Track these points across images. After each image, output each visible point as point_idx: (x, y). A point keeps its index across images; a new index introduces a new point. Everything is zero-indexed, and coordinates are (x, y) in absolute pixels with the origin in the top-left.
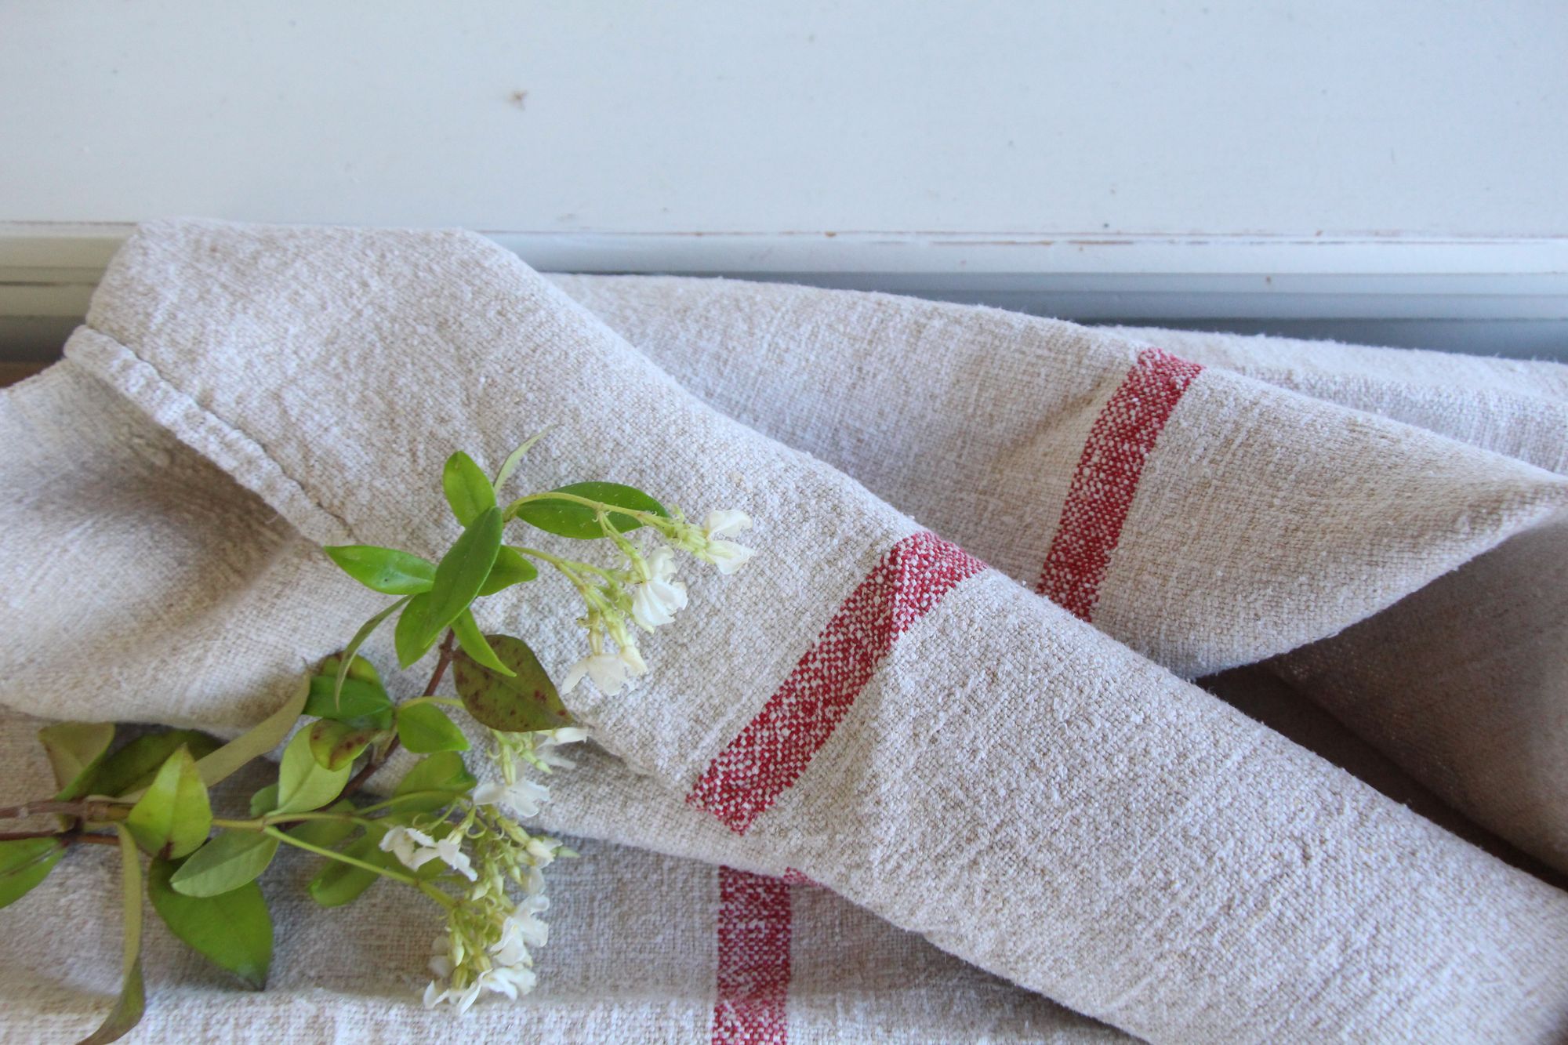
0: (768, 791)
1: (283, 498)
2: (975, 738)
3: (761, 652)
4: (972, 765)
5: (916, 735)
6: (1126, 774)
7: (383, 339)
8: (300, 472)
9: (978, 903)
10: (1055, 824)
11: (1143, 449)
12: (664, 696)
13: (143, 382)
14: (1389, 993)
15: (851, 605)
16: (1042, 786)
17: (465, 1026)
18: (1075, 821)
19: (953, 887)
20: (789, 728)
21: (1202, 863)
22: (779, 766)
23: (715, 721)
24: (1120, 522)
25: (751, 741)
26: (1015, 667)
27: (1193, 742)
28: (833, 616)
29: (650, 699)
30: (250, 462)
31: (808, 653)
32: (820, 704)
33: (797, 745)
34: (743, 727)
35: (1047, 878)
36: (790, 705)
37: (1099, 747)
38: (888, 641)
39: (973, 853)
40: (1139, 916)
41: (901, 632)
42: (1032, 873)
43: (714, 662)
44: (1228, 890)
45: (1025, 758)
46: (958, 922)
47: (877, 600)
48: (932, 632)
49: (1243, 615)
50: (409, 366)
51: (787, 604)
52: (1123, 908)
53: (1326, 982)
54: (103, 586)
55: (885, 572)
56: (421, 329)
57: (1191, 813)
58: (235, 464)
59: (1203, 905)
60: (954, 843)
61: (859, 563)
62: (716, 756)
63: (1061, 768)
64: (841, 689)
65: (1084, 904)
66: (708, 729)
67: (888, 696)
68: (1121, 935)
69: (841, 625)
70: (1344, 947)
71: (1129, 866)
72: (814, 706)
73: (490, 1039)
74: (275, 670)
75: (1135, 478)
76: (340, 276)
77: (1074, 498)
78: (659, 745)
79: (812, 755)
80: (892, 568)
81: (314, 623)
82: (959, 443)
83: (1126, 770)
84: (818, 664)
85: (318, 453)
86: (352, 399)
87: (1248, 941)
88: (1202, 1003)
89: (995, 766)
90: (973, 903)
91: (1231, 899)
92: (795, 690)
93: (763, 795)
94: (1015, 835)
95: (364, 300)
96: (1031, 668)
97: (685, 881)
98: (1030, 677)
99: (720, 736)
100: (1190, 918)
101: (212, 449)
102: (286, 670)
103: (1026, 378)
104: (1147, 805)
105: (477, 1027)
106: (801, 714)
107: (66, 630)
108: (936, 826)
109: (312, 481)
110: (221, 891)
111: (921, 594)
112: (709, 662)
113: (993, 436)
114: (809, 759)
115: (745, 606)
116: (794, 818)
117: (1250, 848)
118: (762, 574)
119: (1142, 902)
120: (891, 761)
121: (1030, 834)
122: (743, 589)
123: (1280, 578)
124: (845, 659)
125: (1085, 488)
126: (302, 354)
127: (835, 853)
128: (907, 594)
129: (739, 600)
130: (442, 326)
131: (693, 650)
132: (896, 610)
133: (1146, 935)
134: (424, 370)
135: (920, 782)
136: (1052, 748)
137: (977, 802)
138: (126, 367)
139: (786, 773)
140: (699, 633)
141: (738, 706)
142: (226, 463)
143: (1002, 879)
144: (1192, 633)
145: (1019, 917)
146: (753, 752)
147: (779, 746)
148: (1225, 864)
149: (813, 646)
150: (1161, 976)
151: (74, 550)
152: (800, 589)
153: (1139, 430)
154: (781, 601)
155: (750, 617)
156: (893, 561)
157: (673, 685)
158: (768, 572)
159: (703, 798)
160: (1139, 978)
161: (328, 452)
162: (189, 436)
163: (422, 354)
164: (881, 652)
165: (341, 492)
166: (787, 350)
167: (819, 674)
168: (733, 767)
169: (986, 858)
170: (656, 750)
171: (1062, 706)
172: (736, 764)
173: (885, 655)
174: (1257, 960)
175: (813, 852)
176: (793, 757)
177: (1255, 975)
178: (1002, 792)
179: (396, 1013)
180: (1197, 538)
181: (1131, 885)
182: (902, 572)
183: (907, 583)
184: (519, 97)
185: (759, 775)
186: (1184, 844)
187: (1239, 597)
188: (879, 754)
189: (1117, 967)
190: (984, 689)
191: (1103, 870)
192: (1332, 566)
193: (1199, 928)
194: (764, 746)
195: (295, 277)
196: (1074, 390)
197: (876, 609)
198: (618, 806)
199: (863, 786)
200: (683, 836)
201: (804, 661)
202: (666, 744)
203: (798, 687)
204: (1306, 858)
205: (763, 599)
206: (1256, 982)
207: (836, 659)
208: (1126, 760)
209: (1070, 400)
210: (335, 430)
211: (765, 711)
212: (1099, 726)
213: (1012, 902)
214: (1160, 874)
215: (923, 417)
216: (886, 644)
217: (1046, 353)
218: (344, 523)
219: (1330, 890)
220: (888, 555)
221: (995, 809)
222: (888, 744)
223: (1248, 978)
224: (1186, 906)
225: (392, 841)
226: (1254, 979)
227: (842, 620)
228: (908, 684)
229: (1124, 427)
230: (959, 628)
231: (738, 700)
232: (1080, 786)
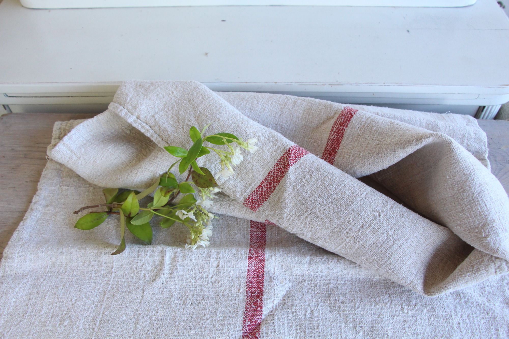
0: (261, 202)
1: (155, 138)
2: (307, 189)
3: (260, 171)
4: (306, 195)
5: (294, 189)
6: (340, 197)
7: (177, 104)
8: (158, 132)
9: (307, 226)
10: (325, 208)
11: (345, 128)
12: (238, 181)
13: (125, 113)
14: (397, 245)
15: (280, 161)
16: (322, 200)
17: (194, 253)
18: (329, 207)
19: (302, 223)
20: (266, 188)
21: (357, 216)
22: (263, 197)
24: (340, 144)
25: (257, 191)
26: (316, 174)
27: (355, 190)
28: (276, 163)
29: (235, 182)
30: (147, 131)
32: (273, 183)
33: (267, 192)
34: (256, 188)
35: (323, 220)
36: (266, 183)
37: (334, 191)
39: (307, 215)
40: (343, 228)
41: (291, 166)
42: (319, 219)
44: (363, 222)
45: (318, 194)
46: (303, 231)
47: (285, 159)
48: (298, 166)
49: (366, 163)
50: (182, 109)
52: (339, 227)
53: (384, 242)
54: (116, 158)
55: (287, 153)
56: (185, 102)
57: (355, 206)
58: (144, 131)
59: (357, 226)
60: (302, 213)
61: (281, 152)
62: (250, 194)
63: (326, 196)
64: (277, 179)
65: (331, 226)
66: (248, 188)
67: (288, 180)
68: (339, 233)
69: (278, 165)
70: (387, 235)
71: (341, 217)
72: (271, 183)
73: (200, 255)
74: (153, 176)
75: (343, 134)
76: (167, 91)
77: (329, 139)
78: (237, 192)
81: (161, 166)
82: (304, 127)
84: (272, 174)
85: (162, 128)
86: (170, 117)
87: (367, 233)
88: (356, 248)
89: (311, 196)
91: (363, 224)
94: (316, 211)
95: (172, 96)
96: (320, 174)
97: (243, 224)
98: (319, 176)
99: (250, 190)
100: (354, 229)
101: (139, 128)
102: (155, 176)
103: (319, 113)
104: (345, 204)
105: (197, 253)
106: (268, 185)
107: (108, 168)
108: (298, 209)
109: (161, 134)
110: (141, 224)
111: (295, 158)
112: (248, 174)
113: (311, 126)
114: (270, 195)
115: (256, 161)
116: (267, 208)
117: (367, 213)
119: (344, 225)
120: (288, 195)
121: (319, 210)
122: (256, 157)
123: (375, 155)
124: (278, 172)
125: (332, 136)
126: (159, 107)
127: (276, 215)
128: (292, 158)
130: (189, 101)
131: (244, 171)
132: (290, 162)
133: (344, 233)
134: (185, 110)
135: (295, 199)
136: (324, 192)
137: (307, 204)
138: (121, 110)
139: (265, 198)
140: (246, 167)
142: (143, 131)
143: (313, 220)
145: (317, 229)
146: (258, 194)
147: (264, 192)
148: (362, 217)
149: (271, 170)
150: (348, 242)
151: (110, 150)
152: (268, 157)
153: (344, 123)
154: (264, 160)
155: (257, 164)
156: (289, 151)
157: (240, 179)
158: (261, 154)
159: (247, 204)
160: (343, 242)
161: (164, 128)
162: (134, 125)
163: (185, 107)
165: (167, 137)
166: (266, 107)
167: (273, 176)
168: (253, 197)
169: (309, 216)
171: (326, 182)
173: (287, 171)
174: (369, 238)
175: (271, 215)
176: (267, 195)
178: (313, 201)
179: (179, 250)
180: (357, 147)
181: (341, 221)
182: (291, 153)
183: (292, 156)
184: (206, 54)
185: (259, 199)
186: (353, 212)
187: (366, 159)
188: (286, 193)
189: (338, 240)
190: (309, 179)
191: (335, 218)
192: (386, 152)
193: (356, 231)
194: (260, 192)
195: (158, 91)
196: (329, 115)
197: (285, 162)
198: (228, 206)
199: (282, 200)
200: (242, 213)
201: (269, 173)
203: (268, 179)
204: (380, 215)
205: (260, 160)
206: (368, 243)
207: (276, 173)
208: (340, 194)
209: (329, 117)
210: (166, 123)
211: (260, 184)
212: (334, 187)
213: (315, 226)
214: (348, 219)
215: (296, 122)
216: (287, 169)
217: (323, 107)
218: (168, 143)
219: (385, 222)
220: (288, 150)
221: (311, 205)
222: (288, 191)
224: (353, 226)
226: (368, 242)
227: (278, 164)
228: (292, 178)
229: (341, 123)
230: (304, 166)
231: (255, 182)
232: (330, 200)
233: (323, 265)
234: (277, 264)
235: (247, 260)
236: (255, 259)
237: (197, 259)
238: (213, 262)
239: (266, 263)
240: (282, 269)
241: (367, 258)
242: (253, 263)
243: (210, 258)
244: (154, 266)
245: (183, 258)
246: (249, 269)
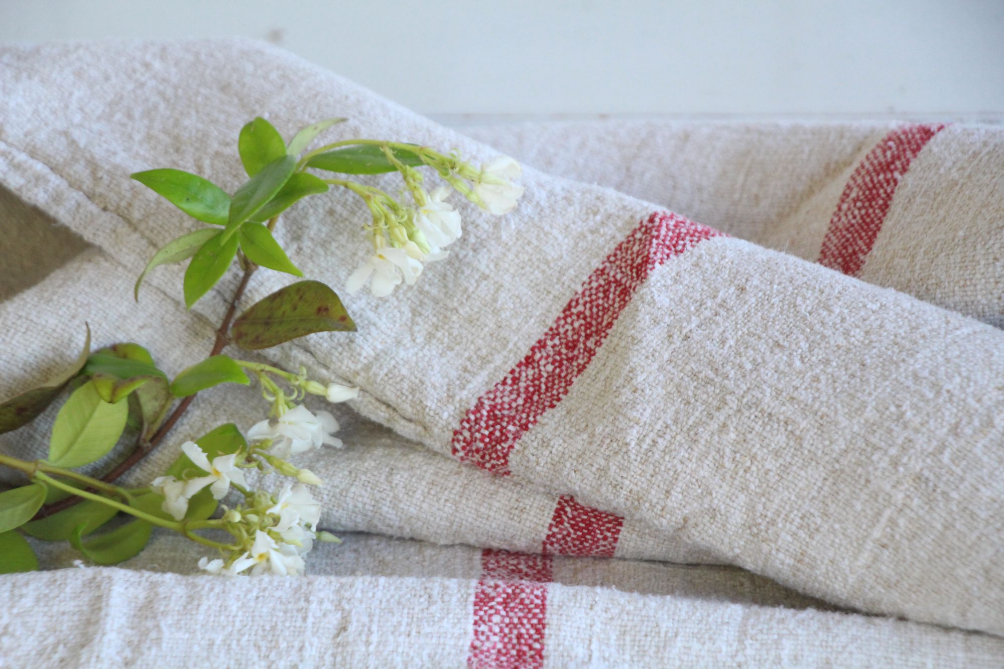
0: (532, 414)
1: (68, 209)
2: (724, 331)
3: (527, 306)
4: (721, 351)
5: (670, 336)
6: (862, 342)
7: (166, 100)
8: (88, 183)
9: (728, 464)
10: (797, 383)
11: (897, 175)
12: (434, 353)
15: (612, 259)
16: (785, 358)
17: (238, 585)
18: (816, 379)
19: (704, 455)
20: (553, 363)
21: (931, 395)
22: (542, 396)
23: (481, 368)
24: (875, 234)
25: (515, 380)
26: (762, 282)
27: (926, 321)
28: (594, 269)
29: (421, 354)
30: (37, 180)
31: (571, 301)
32: (582, 339)
33: (560, 376)
34: (509, 370)
35: (790, 428)
36: (554, 346)
37: (838, 326)
38: (645, 270)
39: (722, 418)
40: (876, 448)
41: (657, 265)
42: (776, 426)
43: (482, 319)
44: (956, 415)
45: (770, 341)
46: (711, 494)
47: (636, 249)
48: (687, 265)
49: (983, 262)
50: (193, 113)
51: (552, 265)
52: (861, 443)
55: (643, 229)
56: (202, 90)
57: (921, 361)
58: (22, 182)
59: (933, 428)
60: (705, 413)
61: (620, 230)
62: (482, 394)
63: (802, 344)
64: (601, 323)
65: (825, 446)
66: (474, 375)
67: (644, 309)
68: (860, 470)
69: (603, 274)
71: (864, 405)
72: (575, 343)
73: (262, 594)
75: (889, 196)
76: (123, 60)
78: (429, 389)
79: (574, 379)
80: (650, 225)
81: (93, 312)
83: (862, 339)
84: (580, 308)
85: (107, 167)
86: (137, 137)
87: (975, 455)
88: (939, 527)
89: (742, 350)
90: (723, 466)
91: (957, 425)
92: (558, 334)
93: (528, 416)
94: (760, 396)
95: (147, 75)
96: (777, 281)
98: (775, 287)
99: (487, 380)
100: (920, 441)
102: (61, 356)
103: (790, 158)
104: (881, 360)
105: (249, 586)
106: (564, 351)
108: (689, 403)
109: (99, 190)
111: (677, 242)
112: (478, 320)
114: (571, 384)
115: (512, 270)
116: (556, 429)
117: (976, 382)
118: (529, 243)
119: (877, 435)
120: (647, 357)
121: (774, 394)
122: (511, 256)
124: (606, 297)
125: (843, 219)
126: (87, 110)
127: (594, 447)
128: (663, 241)
129: (507, 266)
130: (225, 88)
131: (462, 313)
132: (653, 250)
133: (882, 464)
134: (208, 115)
135: (673, 371)
136: (795, 331)
137: (726, 378)
139: (549, 399)
140: (469, 297)
141: (505, 353)
143: (749, 436)
144: (938, 291)
145: (766, 474)
146: (518, 390)
147: (543, 380)
148: (952, 395)
149: (576, 293)
150: (900, 503)
152: (564, 253)
153: (893, 163)
154: (547, 263)
155: (517, 279)
156: (651, 220)
157: (442, 343)
158: (535, 242)
159: (470, 430)
160: (879, 514)
161: (116, 167)
164: (638, 282)
165: (128, 195)
167: (582, 316)
168: (499, 401)
169: (734, 419)
170: (426, 392)
171: (804, 302)
172: (501, 398)
173: (642, 282)
174: (985, 471)
175: (574, 456)
176: (556, 387)
177: (984, 485)
178: (749, 366)
180: (943, 220)
181: (867, 421)
182: (660, 226)
183: (663, 231)
185: (523, 405)
186: (915, 384)
187: (979, 247)
188: (636, 353)
189: (859, 507)
190: (734, 298)
191: (840, 412)
193: (930, 450)
194: (529, 382)
196: (835, 157)
197: (635, 255)
198: (383, 477)
199: (621, 381)
200: (446, 500)
201: (569, 306)
202: (434, 387)
203: (562, 330)
205: (530, 263)
206: (986, 493)
207: (598, 298)
208: (862, 334)
209: (832, 166)
211: (530, 353)
212: (837, 311)
213: (759, 458)
214: (893, 409)
216: (643, 275)
220: (647, 218)
221: (742, 379)
222: (644, 344)
223: (978, 490)
224: (917, 431)
225: (164, 482)
226: (983, 489)
227: (603, 271)
228: (663, 300)
229: (880, 164)
230: (711, 262)
231: (505, 346)
232: (819, 354)
233: (800, 631)
234: (597, 628)
235: (471, 608)
236: (505, 603)
237: (252, 604)
238: (319, 614)
239: (551, 617)
240: (621, 648)
241: (987, 563)
242: (496, 619)
243: (307, 600)
244: (51, 640)
245: (191, 598)
246: (477, 643)
